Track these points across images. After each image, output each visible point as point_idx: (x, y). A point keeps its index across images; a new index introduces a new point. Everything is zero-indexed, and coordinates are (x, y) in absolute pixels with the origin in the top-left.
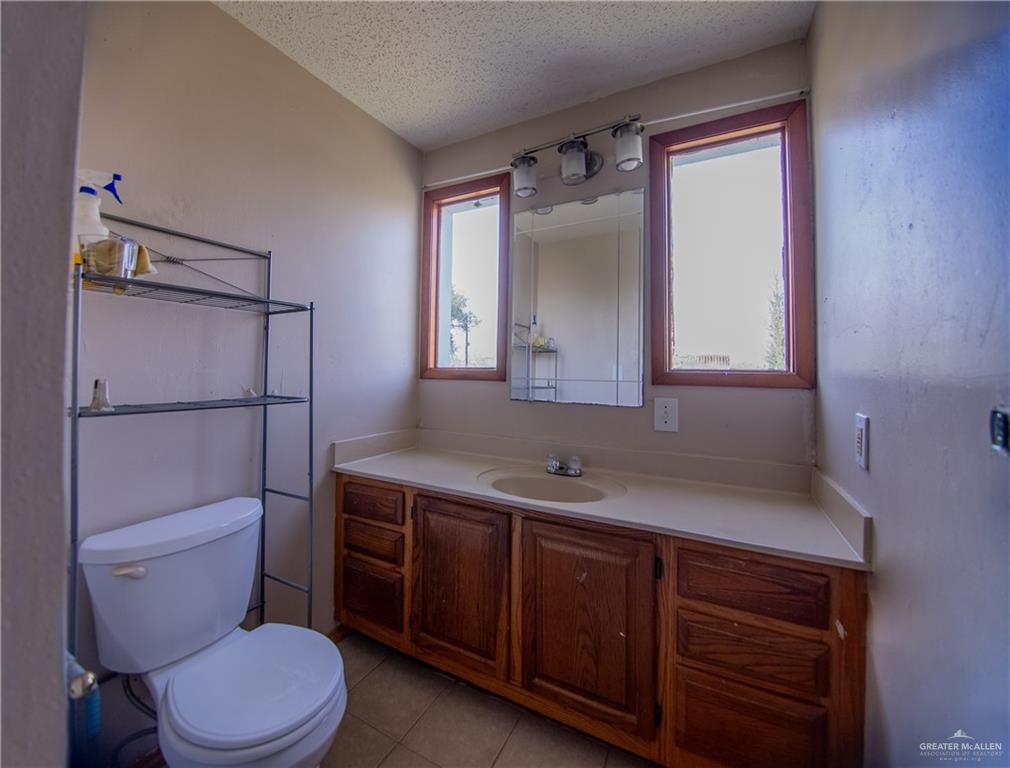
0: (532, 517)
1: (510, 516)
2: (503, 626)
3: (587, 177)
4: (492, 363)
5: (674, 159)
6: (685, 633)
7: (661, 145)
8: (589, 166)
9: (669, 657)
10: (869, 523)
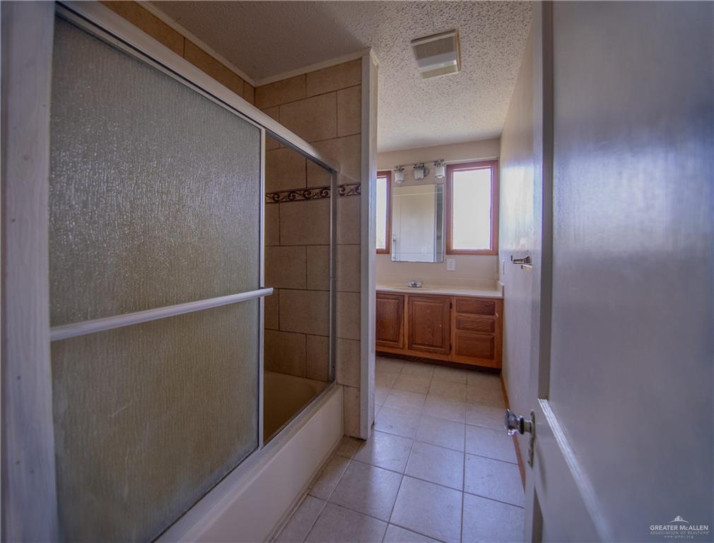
0: (411, 295)
1: (404, 296)
2: (401, 331)
3: (425, 176)
4: (384, 248)
5: (455, 173)
6: (458, 322)
7: (450, 168)
8: (424, 173)
9: (454, 331)
10: (503, 287)
